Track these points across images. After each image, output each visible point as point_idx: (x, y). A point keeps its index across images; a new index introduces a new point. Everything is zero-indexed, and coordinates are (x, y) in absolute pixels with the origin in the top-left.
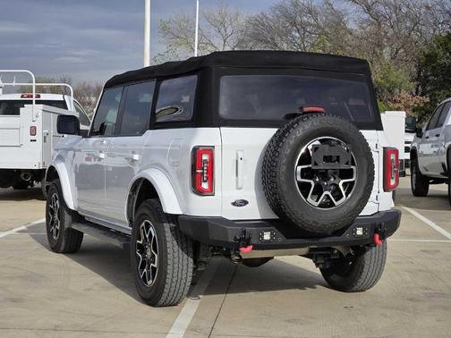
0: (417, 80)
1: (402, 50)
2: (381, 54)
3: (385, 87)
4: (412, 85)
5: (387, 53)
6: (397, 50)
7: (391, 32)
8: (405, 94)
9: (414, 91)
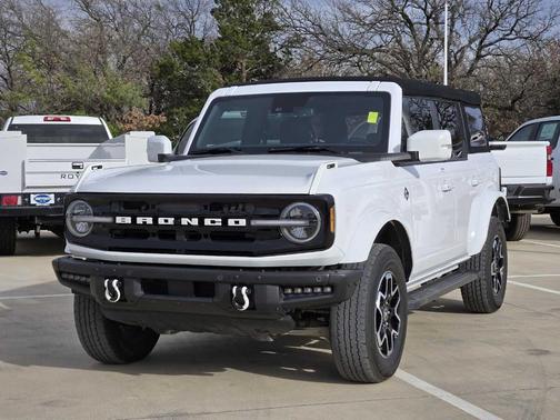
0: (150, 95)
1: (130, 58)
2: (105, 62)
3: (113, 103)
4: (145, 101)
5: (112, 61)
6: (125, 59)
7: (116, 36)
8: (137, 112)
9: (147, 108)
